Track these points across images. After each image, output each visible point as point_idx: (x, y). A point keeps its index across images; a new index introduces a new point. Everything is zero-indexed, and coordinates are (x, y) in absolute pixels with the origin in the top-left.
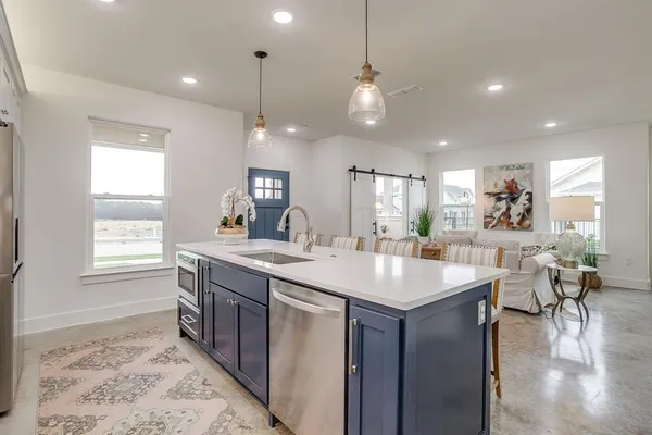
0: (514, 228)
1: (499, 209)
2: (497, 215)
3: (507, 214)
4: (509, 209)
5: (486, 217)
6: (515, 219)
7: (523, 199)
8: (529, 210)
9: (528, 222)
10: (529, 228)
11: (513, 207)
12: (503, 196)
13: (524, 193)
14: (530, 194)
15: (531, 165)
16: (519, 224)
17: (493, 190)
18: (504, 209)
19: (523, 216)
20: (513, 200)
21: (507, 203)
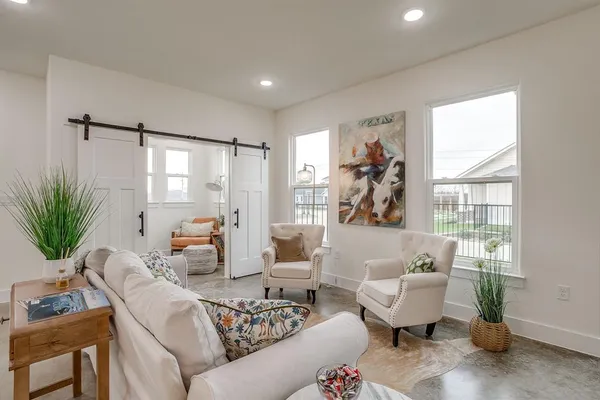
0: (378, 223)
1: (358, 191)
2: (356, 200)
3: (368, 200)
4: (371, 190)
5: (341, 204)
6: (379, 208)
7: (391, 173)
8: (399, 193)
9: (397, 213)
10: (398, 223)
11: (378, 187)
12: (364, 169)
13: (392, 164)
14: (401, 165)
15: (403, 115)
16: (386, 216)
17: (350, 160)
18: (364, 191)
19: (391, 202)
20: (377, 174)
21: (370, 182)
